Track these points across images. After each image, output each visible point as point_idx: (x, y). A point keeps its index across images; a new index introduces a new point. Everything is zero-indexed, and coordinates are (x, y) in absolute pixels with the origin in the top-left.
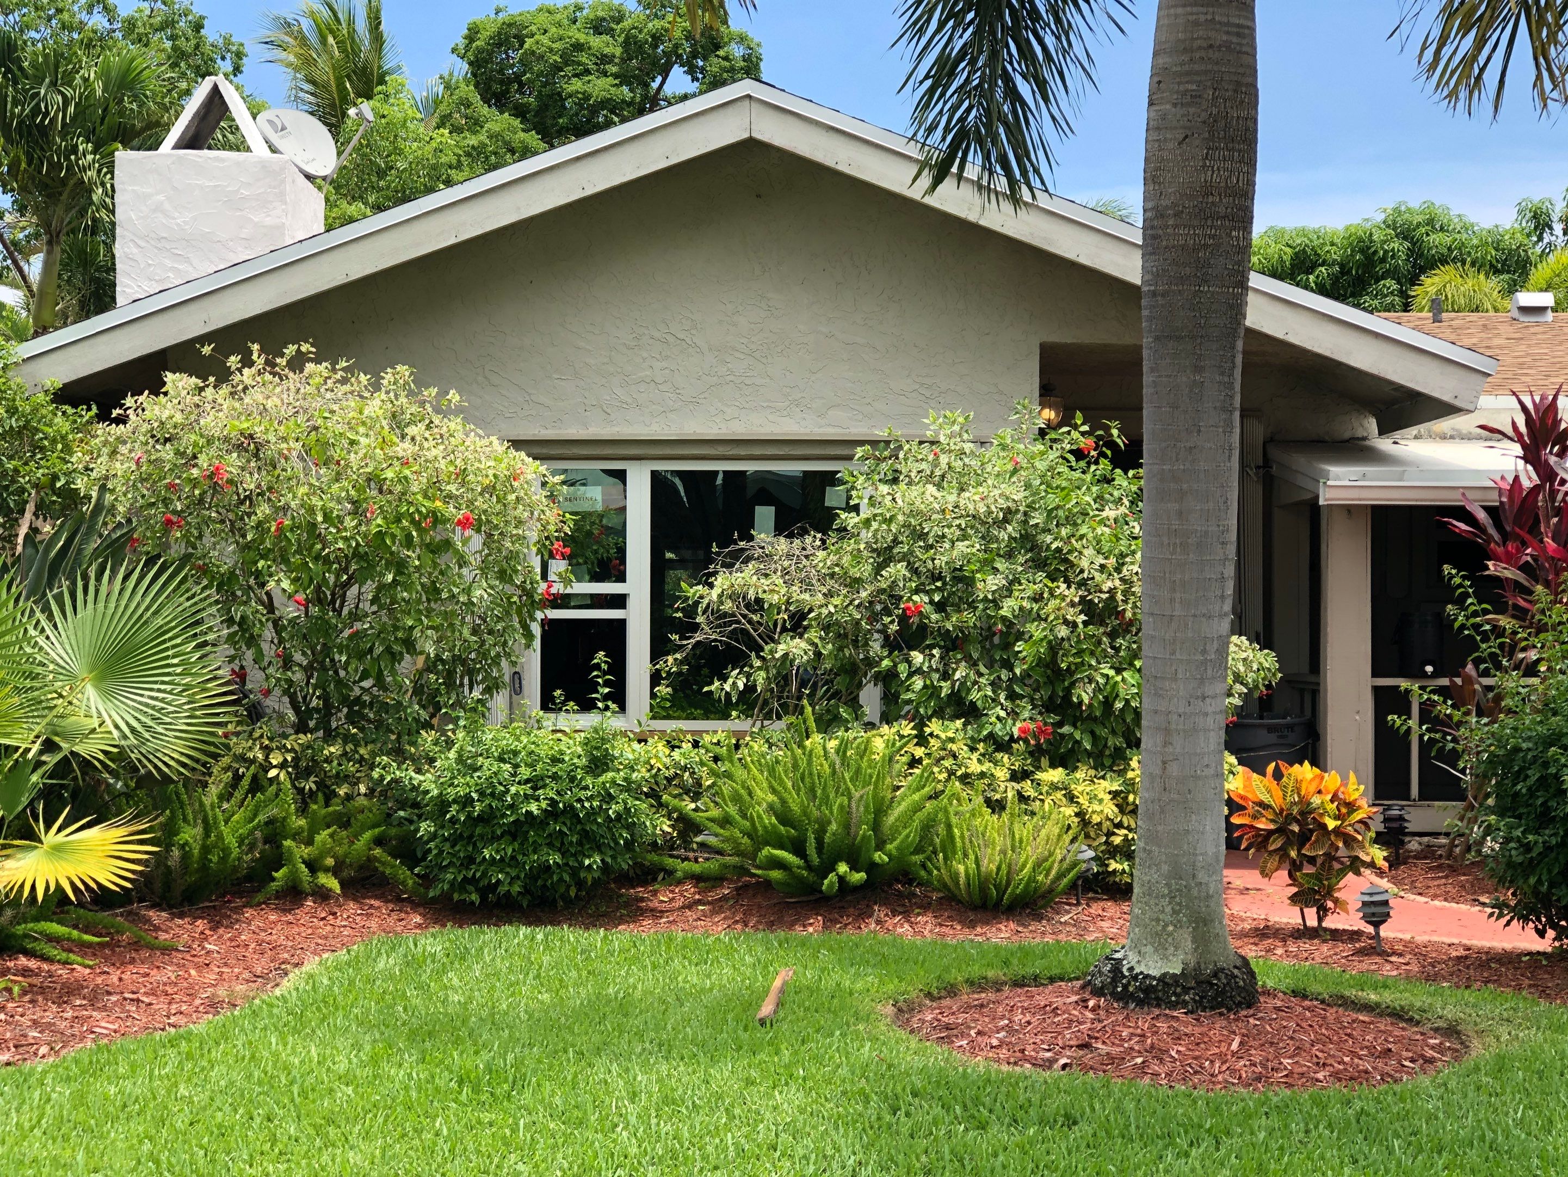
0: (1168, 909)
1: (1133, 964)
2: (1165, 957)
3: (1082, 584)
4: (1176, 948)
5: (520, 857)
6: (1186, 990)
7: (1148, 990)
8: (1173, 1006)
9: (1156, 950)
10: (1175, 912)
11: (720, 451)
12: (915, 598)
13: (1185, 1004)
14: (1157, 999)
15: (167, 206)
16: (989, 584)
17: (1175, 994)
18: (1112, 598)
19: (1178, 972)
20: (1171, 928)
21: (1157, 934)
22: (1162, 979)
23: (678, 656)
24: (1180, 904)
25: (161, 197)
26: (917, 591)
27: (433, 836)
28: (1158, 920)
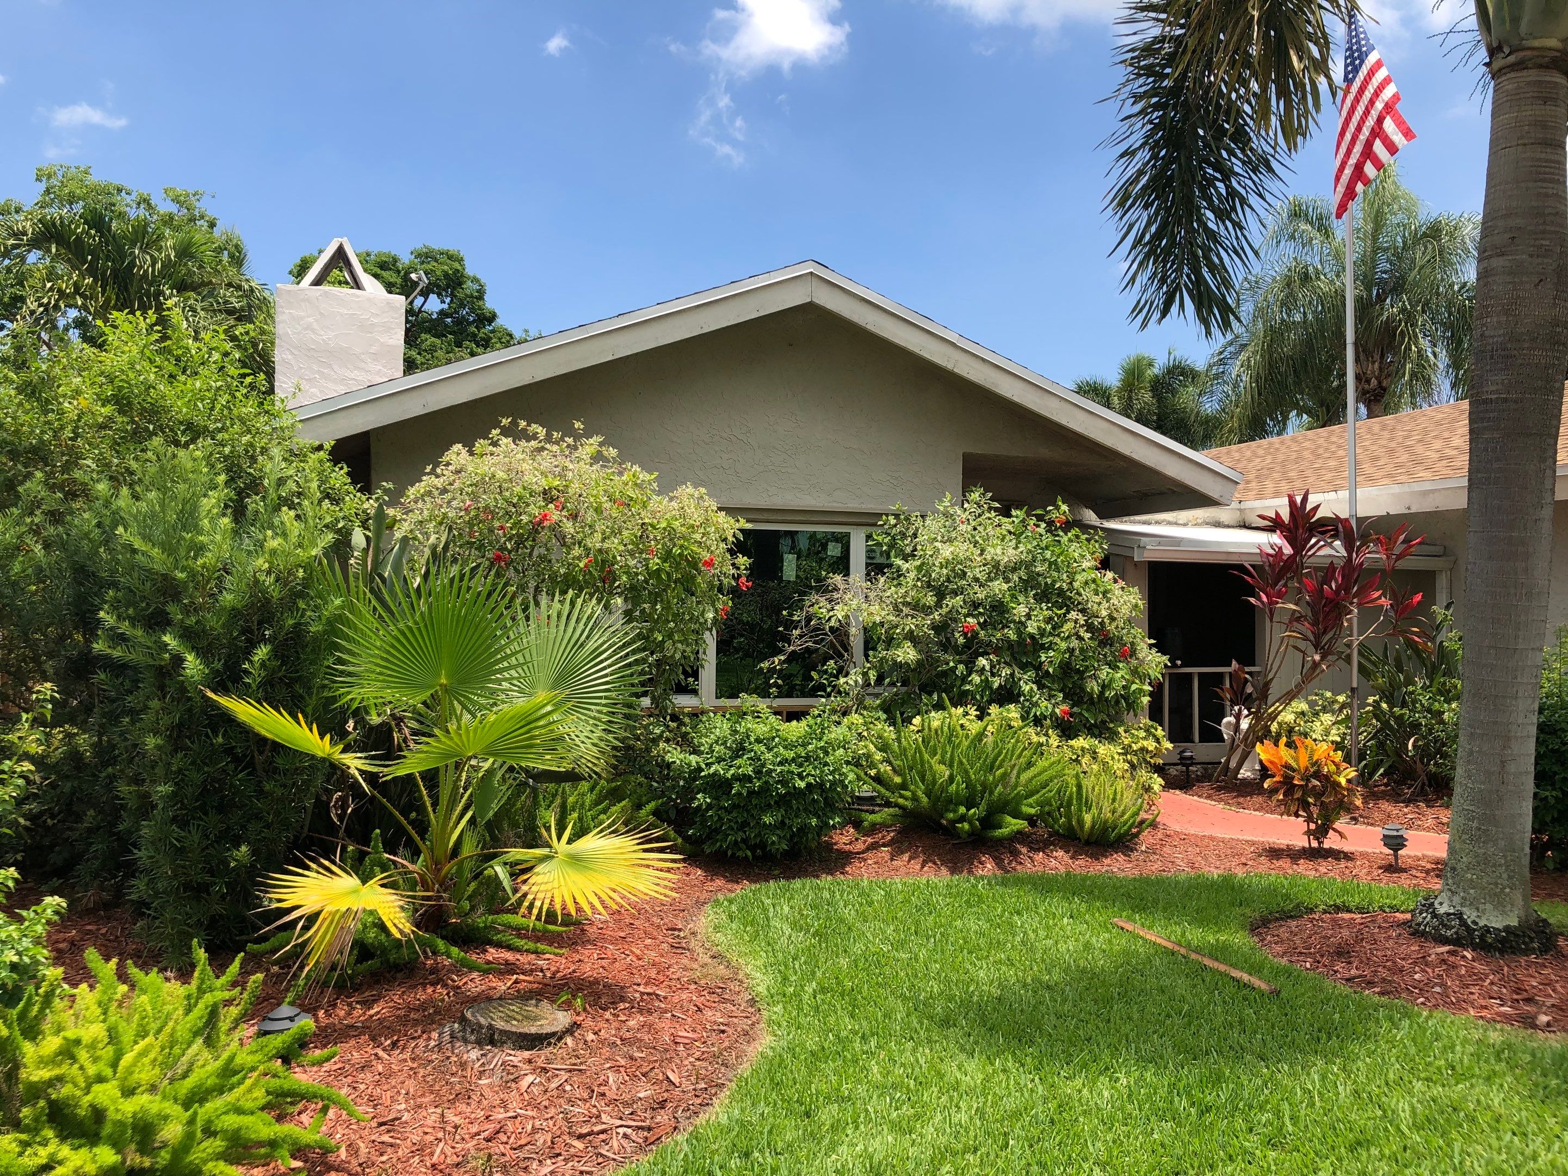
0: (1505, 876)
1: (1473, 918)
2: (1504, 913)
3: (1083, 611)
4: (1512, 905)
5: (787, 821)
6: (1532, 939)
7: (1503, 941)
8: (1527, 952)
9: (1495, 908)
10: (1510, 877)
11: (766, 516)
12: (969, 619)
13: (1533, 951)
14: (1511, 947)
15: (315, 326)
16: (1021, 611)
17: (1524, 943)
18: (1102, 623)
19: (1516, 924)
20: (1507, 890)
21: (1495, 894)
22: (1507, 929)
23: (782, 658)
24: (1513, 871)
25: (311, 320)
26: (966, 616)
27: (709, 806)
28: (1496, 884)
